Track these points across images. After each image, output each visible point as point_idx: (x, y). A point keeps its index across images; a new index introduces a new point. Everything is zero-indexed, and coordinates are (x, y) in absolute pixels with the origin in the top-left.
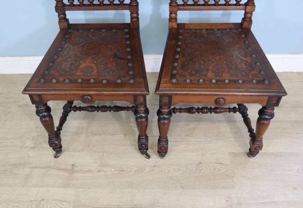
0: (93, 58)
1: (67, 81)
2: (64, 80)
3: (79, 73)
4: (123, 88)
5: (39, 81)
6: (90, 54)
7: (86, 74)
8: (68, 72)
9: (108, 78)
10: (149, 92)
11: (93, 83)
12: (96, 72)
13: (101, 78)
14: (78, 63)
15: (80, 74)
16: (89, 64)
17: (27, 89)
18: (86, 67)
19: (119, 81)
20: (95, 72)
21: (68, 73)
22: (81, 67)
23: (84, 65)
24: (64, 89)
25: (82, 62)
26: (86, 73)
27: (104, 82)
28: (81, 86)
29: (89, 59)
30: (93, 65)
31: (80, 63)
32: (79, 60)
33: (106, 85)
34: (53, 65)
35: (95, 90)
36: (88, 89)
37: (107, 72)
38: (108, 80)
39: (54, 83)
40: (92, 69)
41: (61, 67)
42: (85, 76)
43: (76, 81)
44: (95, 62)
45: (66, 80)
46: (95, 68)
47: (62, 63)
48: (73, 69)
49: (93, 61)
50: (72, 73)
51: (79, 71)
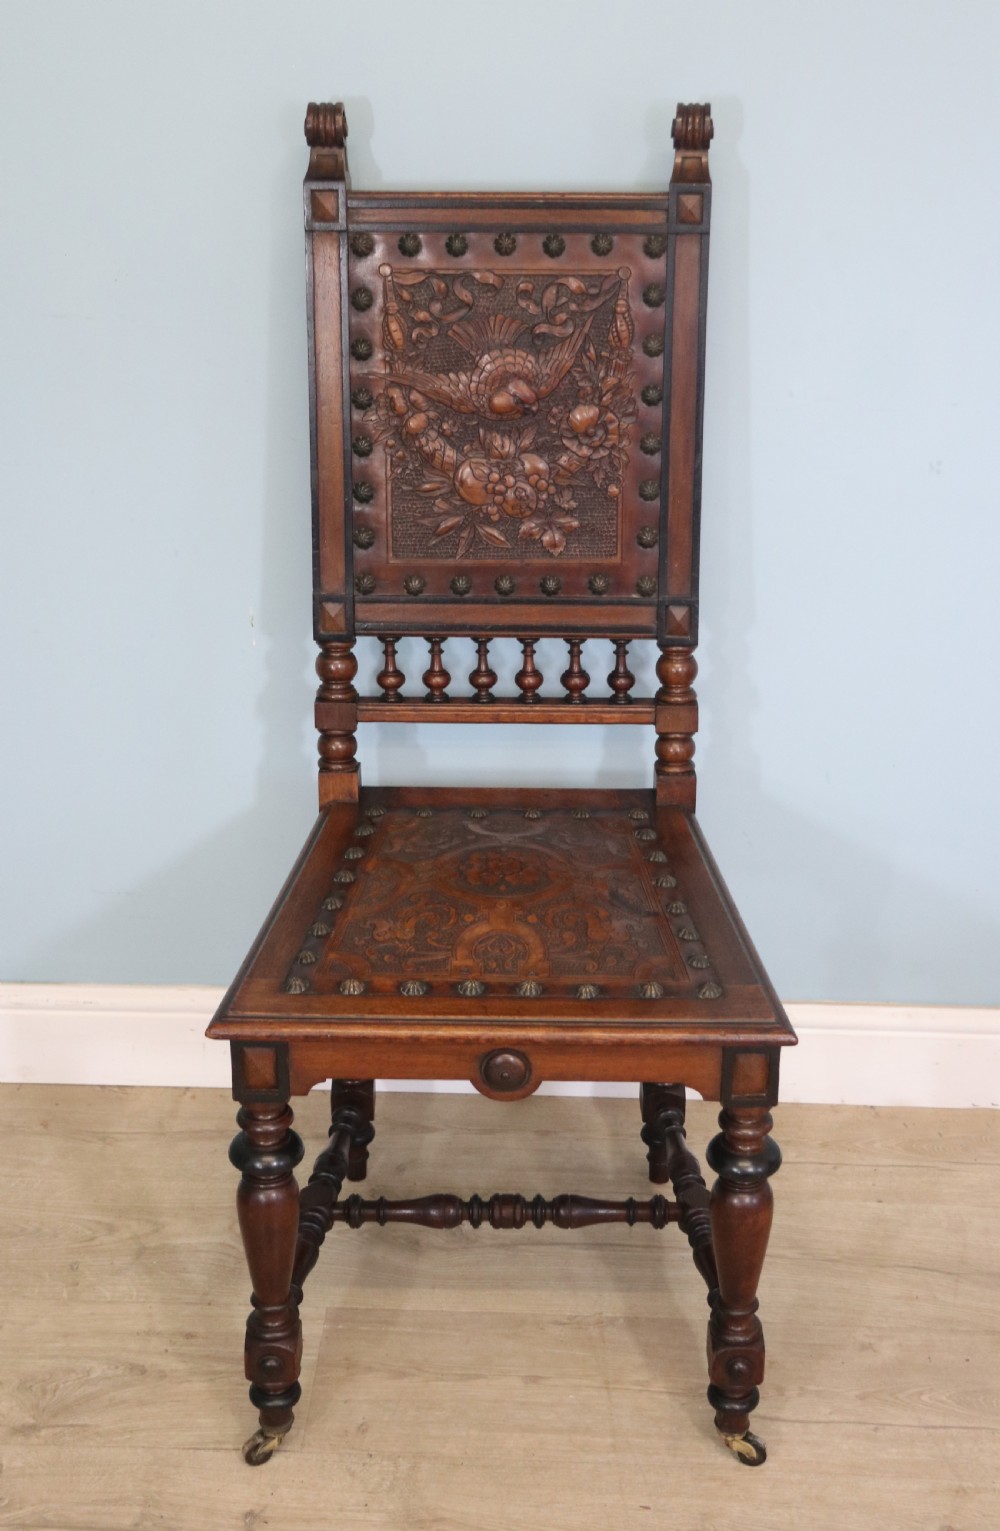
0: (515, 904)
1: (413, 988)
2: (400, 986)
3: (461, 960)
4: (674, 1016)
5: (284, 987)
6: (503, 888)
7: (494, 965)
8: (410, 955)
9: (601, 979)
10: (792, 1033)
11: (537, 998)
12: (540, 956)
13: (568, 980)
14: (452, 921)
15: (469, 962)
16: (503, 927)
17: (231, 1013)
18: (491, 937)
19: (653, 991)
20: (536, 956)
21: (410, 961)
22: (468, 935)
23: (482, 929)
24: (408, 1017)
25: (469, 918)
26: (496, 960)
27: (587, 992)
28: (485, 1008)
29: (502, 907)
30: (523, 930)
31: (463, 920)
32: (453, 910)
33: (592, 1007)
34: (328, 934)
35: (548, 1025)
36: (517, 1018)
37: (592, 957)
38: (602, 989)
39: (350, 995)
40: (520, 947)
41: (373, 937)
42: (493, 971)
43: (453, 989)
44: (532, 918)
45: (410, 985)
46: (533, 939)
47: (374, 927)
48: (435, 944)
49: (521, 912)
50: (430, 959)
51: (461, 952)
